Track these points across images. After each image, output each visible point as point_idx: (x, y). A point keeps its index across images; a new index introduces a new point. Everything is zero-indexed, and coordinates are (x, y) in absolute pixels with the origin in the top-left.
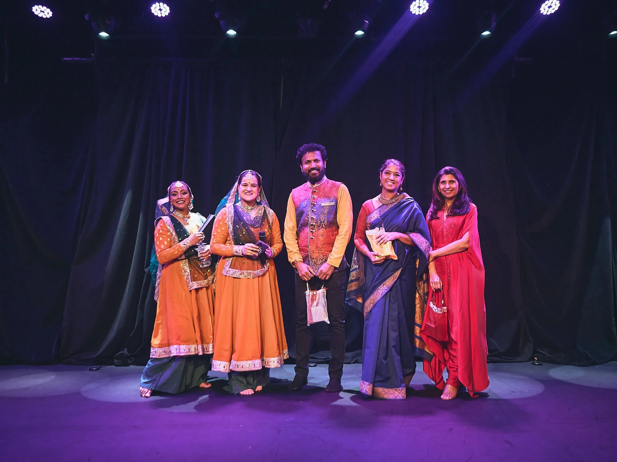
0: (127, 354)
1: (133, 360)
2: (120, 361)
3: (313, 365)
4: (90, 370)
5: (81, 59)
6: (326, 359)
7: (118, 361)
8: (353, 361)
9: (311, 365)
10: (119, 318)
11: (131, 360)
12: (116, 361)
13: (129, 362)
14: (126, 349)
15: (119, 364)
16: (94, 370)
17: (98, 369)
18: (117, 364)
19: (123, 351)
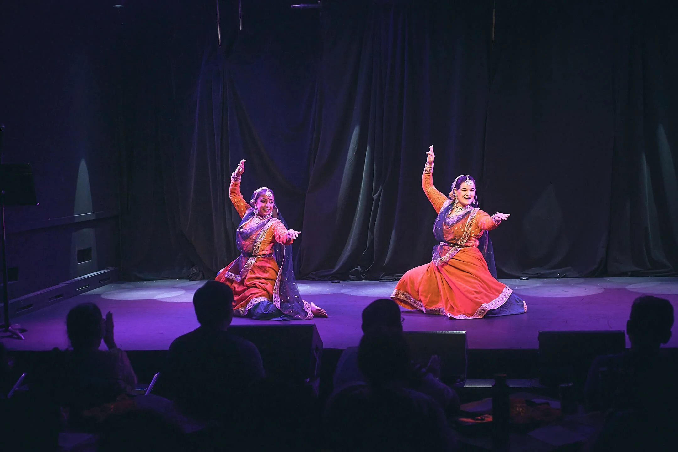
0: (361, 271)
1: (365, 276)
2: (355, 276)
3: (525, 279)
4: (333, 283)
6: (537, 274)
8: (563, 276)
9: (523, 279)
10: (351, 240)
11: (363, 276)
12: (351, 276)
14: (359, 266)
15: (354, 279)
16: (336, 283)
17: (339, 282)
18: (352, 279)
19: (357, 268)
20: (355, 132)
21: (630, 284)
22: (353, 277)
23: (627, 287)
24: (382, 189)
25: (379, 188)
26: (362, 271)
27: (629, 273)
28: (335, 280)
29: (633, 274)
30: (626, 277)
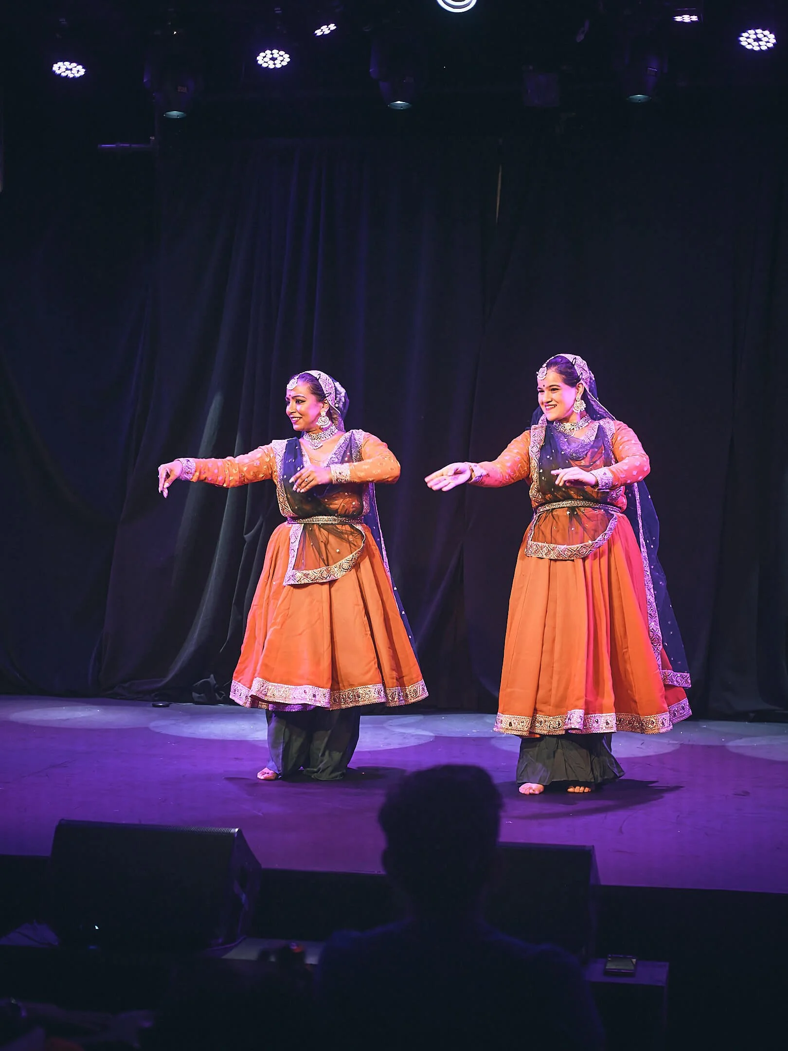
0: (215, 684)
1: (224, 695)
2: (202, 695)
4: (154, 706)
5: (133, 145)
7: (198, 695)
10: (200, 621)
11: (221, 695)
12: (195, 695)
13: (218, 698)
14: (212, 676)
15: (201, 700)
16: (161, 706)
17: (167, 706)
18: (196, 700)
19: (209, 678)
20: (213, 406)
21: (741, 737)
22: (199, 697)
23: (731, 744)
24: (263, 522)
25: (259, 518)
26: (217, 686)
27: (752, 715)
28: (160, 701)
29: (760, 717)
30: (746, 722)
